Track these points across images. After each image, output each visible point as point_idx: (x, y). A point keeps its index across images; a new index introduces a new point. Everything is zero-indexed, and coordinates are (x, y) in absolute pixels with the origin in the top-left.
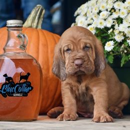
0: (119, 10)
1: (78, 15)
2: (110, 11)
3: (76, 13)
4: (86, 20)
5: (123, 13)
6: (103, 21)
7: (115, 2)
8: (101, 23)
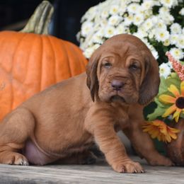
0: (134, 14)
1: (85, 20)
2: (123, 16)
3: (83, 19)
4: (93, 26)
5: (137, 19)
6: (113, 29)
7: (129, 4)
8: (110, 31)
